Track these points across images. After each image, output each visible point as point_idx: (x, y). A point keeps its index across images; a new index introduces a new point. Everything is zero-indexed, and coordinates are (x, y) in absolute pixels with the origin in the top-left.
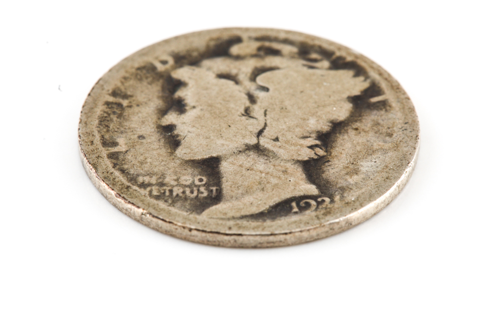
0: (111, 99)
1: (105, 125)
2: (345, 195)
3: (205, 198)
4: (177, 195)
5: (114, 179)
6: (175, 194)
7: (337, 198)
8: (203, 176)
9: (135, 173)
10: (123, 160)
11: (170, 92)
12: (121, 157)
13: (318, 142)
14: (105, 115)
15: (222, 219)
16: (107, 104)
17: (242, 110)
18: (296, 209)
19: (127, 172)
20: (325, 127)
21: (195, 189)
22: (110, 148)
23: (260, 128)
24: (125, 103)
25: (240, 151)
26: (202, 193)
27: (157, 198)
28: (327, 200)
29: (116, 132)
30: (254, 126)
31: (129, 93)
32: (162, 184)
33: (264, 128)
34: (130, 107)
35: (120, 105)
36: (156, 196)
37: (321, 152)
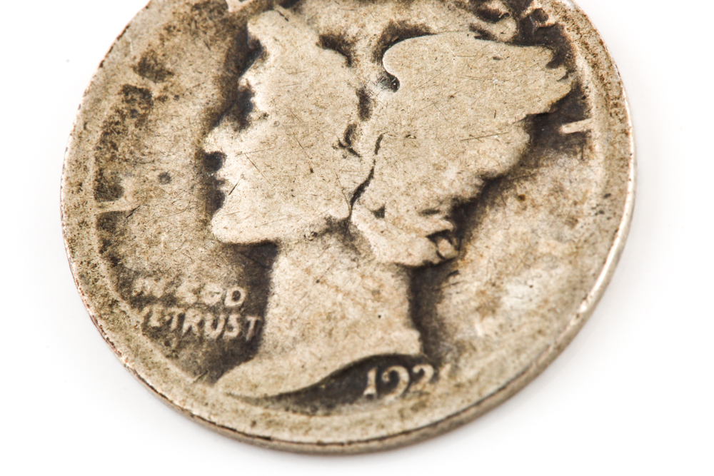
0: (134, 80)
1: (111, 142)
2: (462, 362)
3: (234, 341)
4: (190, 329)
5: (96, 280)
6: (186, 326)
7: (445, 371)
8: (242, 287)
9: (134, 269)
10: (122, 234)
11: (238, 67)
12: (120, 226)
13: (448, 225)
14: (117, 119)
15: (247, 400)
16: (127, 90)
17: (340, 134)
18: (371, 390)
19: (122, 264)
20: (466, 188)
21: (222, 317)
22: (106, 203)
23: (360, 181)
24: (156, 89)
25: (315, 235)
26: (231, 328)
27: (155, 334)
28: (429, 370)
29: (126, 160)
30: (352, 175)
31: (168, 66)
32: (170, 300)
33: (366, 183)
34: (162, 99)
35: (145, 94)
36: (154, 328)
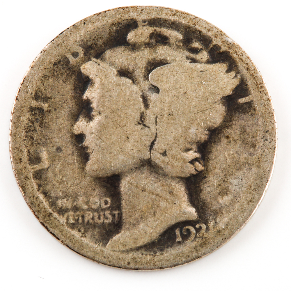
0: (34, 103)
1: (30, 136)
2: (218, 220)
3: (109, 224)
4: (88, 222)
5: (39, 205)
6: (86, 220)
7: (211, 224)
8: (108, 197)
9: (55, 196)
10: (46, 180)
11: (81, 91)
12: (43, 177)
13: (197, 155)
14: (30, 124)
16: (32, 109)
18: (179, 239)
19: (49, 195)
20: (203, 137)
21: (102, 213)
22: (35, 166)
23: (152, 140)
24: (45, 106)
25: (136, 168)
26: (107, 218)
27: (73, 226)
28: (204, 227)
29: (39, 144)
30: (146, 137)
31: (49, 95)
32: (76, 209)
33: (155, 140)
34: (49, 111)
35: (41, 110)
36: (71, 224)
37: (200, 167)
